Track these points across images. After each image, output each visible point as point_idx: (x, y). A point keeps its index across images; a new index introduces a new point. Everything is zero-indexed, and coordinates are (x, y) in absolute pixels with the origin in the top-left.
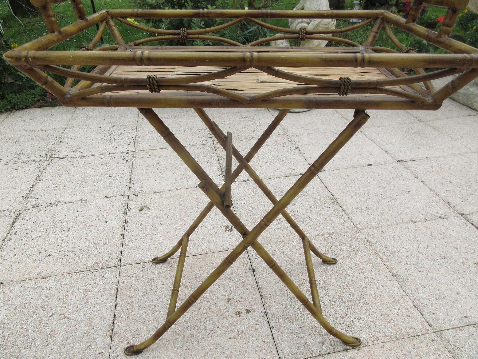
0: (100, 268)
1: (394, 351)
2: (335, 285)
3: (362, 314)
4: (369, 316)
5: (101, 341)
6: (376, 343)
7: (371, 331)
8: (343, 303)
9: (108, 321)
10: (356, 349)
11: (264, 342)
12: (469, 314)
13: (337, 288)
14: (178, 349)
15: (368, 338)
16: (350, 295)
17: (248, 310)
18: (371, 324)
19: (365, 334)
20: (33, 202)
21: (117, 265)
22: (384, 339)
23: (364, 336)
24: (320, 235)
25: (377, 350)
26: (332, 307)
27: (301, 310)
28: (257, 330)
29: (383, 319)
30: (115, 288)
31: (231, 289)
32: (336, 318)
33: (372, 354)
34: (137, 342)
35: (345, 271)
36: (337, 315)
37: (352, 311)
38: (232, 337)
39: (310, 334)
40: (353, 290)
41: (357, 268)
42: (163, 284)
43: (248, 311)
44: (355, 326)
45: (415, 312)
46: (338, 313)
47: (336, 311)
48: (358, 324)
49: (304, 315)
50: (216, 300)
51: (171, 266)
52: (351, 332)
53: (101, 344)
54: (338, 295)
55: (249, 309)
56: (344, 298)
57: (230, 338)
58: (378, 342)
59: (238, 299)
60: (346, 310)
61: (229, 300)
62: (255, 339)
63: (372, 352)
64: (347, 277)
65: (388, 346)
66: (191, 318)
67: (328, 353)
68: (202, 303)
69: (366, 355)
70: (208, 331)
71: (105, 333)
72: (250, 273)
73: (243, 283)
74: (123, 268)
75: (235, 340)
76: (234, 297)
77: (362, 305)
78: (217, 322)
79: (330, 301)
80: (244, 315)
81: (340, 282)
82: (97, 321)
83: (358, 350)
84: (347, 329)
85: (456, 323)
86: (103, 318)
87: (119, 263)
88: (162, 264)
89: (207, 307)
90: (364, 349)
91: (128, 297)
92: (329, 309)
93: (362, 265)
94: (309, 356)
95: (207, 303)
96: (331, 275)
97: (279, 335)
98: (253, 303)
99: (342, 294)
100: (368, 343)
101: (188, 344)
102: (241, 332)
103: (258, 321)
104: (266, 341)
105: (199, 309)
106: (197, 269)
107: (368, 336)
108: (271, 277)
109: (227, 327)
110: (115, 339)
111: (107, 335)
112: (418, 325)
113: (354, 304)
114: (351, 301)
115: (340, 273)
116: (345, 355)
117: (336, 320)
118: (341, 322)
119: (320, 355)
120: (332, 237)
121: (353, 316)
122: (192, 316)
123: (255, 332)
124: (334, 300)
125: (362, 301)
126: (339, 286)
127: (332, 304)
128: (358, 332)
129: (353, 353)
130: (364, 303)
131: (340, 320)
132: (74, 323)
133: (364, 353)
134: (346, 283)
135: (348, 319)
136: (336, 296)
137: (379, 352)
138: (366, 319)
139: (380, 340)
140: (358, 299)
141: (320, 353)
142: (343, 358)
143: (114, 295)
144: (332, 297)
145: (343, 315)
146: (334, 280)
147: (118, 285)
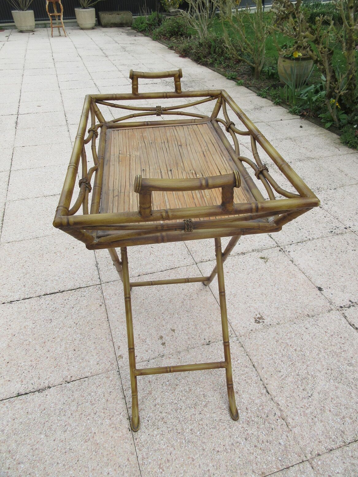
0: (192, 255)
1: (127, 463)
2: (201, 416)
3: (168, 439)
4: (166, 445)
6: (136, 448)
7: (148, 444)
8: (179, 421)
9: (150, 271)
10: (130, 428)
13: (198, 417)
15: (141, 440)
16: (191, 430)
17: (165, 343)
18: (157, 447)
19: (144, 438)
21: (196, 262)
22: (140, 456)
23: (142, 435)
24: (280, 407)
25: (128, 447)
26: (174, 410)
27: (167, 383)
28: (147, 351)
29: (163, 461)
30: (176, 267)
31: (185, 331)
32: (161, 412)
33: (124, 441)
35: (224, 429)
36: (164, 414)
37: (170, 429)
38: (140, 336)
39: (143, 389)
40: (197, 434)
41: (233, 444)
42: (183, 289)
43: (163, 344)
44: (154, 430)
46: (168, 415)
47: (169, 414)
48: (155, 432)
49: (162, 384)
50: (172, 322)
51: (201, 290)
52: (146, 424)
53: (133, 273)
54: (189, 417)
55: (166, 344)
56: (185, 424)
57: (139, 335)
58: (137, 450)
59: (175, 336)
60: (171, 424)
61: (173, 330)
62: (139, 350)
63: (127, 441)
64: (215, 430)
65: (133, 458)
66: (154, 310)
67: (126, 403)
68: (169, 314)
69: (123, 435)
70: (144, 321)
72: (206, 342)
73: (193, 338)
74: (195, 266)
75: (138, 338)
76: (176, 334)
77: (179, 440)
78: (152, 325)
79: (181, 409)
80: (160, 342)
81: (206, 421)
82: (149, 266)
83: (129, 428)
84: (150, 421)
86: (152, 268)
87: (198, 262)
88: (202, 284)
89: (165, 318)
92: (170, 407)
93: (237, 451)
94: (124, 388)
95: (168, 317)
97: (142, 366)
98: (172, 347)
99: (191, 422)
100: (136, 439)
102: (144, 341)
103: (155, 351)
104: (137, 358)
105: (163, 313)
106: (202, 306)
109: (148, 332)
110: (137, 278)
111: (140, 273)
113: (179, 433)
114: (182, 429)
115: (220, 423)
116: (123, 416)
117: (159, 412)
118: (157, 417)
119: (125, 397)
120: (279, 420)
121: (164, 429)
122: (157, 310)
123: (145, 350)
124: (182, 412)
125: (184, 441)
126: (201, 420)
127: (176, 410)
128: (146, 431)
129: (126, 424)
130: (181, 443)
131: (159, 416)
132: (147, 258)
133: (125, 433)
134: (206, 427)
135: (160, 423)
136: (188, 415)
137: (127, 448)
138: (162, 442)
139: (139, 452)
140: (187, 438)
141: (126, 397)
142: (121, 414)
143: (170, 268)
144: (185, 411)
145: (165, 419)
146: (208, 416)
147: (179, 267)
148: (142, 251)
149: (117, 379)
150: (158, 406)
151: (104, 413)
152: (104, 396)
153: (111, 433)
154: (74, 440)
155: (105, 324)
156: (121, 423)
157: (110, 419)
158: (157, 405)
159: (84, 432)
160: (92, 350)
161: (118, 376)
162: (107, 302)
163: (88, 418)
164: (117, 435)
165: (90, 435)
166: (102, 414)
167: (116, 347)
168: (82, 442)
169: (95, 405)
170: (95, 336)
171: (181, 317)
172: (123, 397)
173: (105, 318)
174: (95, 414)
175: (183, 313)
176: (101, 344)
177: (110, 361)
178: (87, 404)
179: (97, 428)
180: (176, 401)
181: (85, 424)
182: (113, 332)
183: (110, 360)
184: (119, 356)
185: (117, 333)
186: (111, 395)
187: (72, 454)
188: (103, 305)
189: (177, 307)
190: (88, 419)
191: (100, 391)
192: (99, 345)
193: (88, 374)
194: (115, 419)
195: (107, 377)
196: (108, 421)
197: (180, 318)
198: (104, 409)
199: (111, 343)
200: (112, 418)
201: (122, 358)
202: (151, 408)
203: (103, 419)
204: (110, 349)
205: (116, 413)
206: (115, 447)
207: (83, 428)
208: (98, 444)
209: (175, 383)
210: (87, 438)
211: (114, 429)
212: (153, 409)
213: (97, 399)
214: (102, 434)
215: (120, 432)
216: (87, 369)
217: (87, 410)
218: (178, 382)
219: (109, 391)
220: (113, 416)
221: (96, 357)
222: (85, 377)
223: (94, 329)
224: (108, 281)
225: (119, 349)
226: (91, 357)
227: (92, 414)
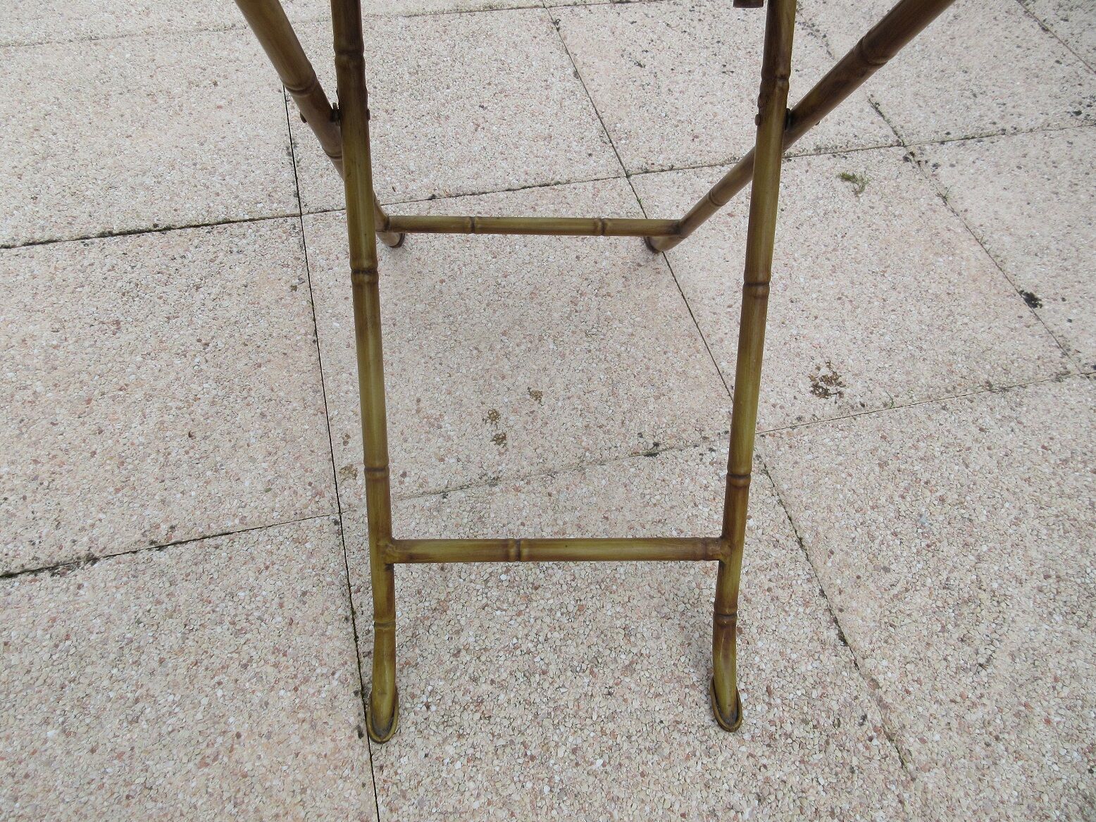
0: (615, 145)
2: (612, 703)
3: (492, 778)
4: (483, 799)
5: (421, 185)
6: (380, 800)
7: (421, 790)
8: (536, 715)
10: (363, 725)
11: (404, 475)
13: (601, 705)
14: (396, 305)
15: (396, 773)
16: (574, 751)
17: (504, 438)
19: (409, 768)
21: (627, 169)
23: (403, 757)
24: (880, 692)
25: (352, 794)
26: (519, 675)
27: (503, 577)
28: (442, 460)
30: (557, 178)
31: (575, 400)
32: (475, 680)
33: (338, 771)
35: (688, 758)
36: (485, 688)
37: (501, 742)
38: (421, 405)
39: (419, 592)
40: (594, 767)
41: (713, 813)
42: (578, 257)
43: (500, 439)
44: (445, 740)
46: (496, 692)
47: (502, 686)
48: (450, 750)
49: (486, 581)
50: (534, 367)
51: (639, 265)
52: (420, 719)
53: (414, 186)
54: (571, 705)
55: (509, 442)
56: (556, 726)
57: (419, 401)
58: (382, 808)
59: (540, 416)
60: (506, 723)
61: (537, 396)
62: (413, 455)
63: (347, 772)
64: (656, 758)
66: (477, 320)
67: (356, 638)
68: (525, 338)
69: (337, 750)
70: (440, 355)
71: (440, 186)
72: (643, 445)
73: (600, 427)
74: (623, 181)
75: (414, 412)
76: (546, 407)
77: (529, 785)
78: (464, 371)
79: (544, 673)
80: (489, 430)
81: (629, 725)
82: (466, 170)
83: (358, 727)
84: (433, 708)
86: (477, 176)
87: (633, 170)
88: (644, 246)
89: (510, 349)
90: (358, 750)
91: (537, 205)
92: (509, 663)
94: (352, 584)
95: (523, 347)
96: (658, 695)
97: (422, 509)
98: (528, 451)
99: (577, 721)
100: (381, 768)
101: (408, 320)
102: (435, 424)
103: (469, 462)
104: (407, 479)
105: (504, 334)
106: (638, 319)
107: (403, 773)
108: (628, 499)
109: (449, 393)
110: (426, 203)
111: (435, 190)
113: (533, 758)
114: (545, 745)
115: (675, 735)
116: (343, 682)
117: (467, 678)
118: (459, 694)
119: (354, 613)
120: (875, 742)
121: (482, 739)
122: (484, 321)
123: (436, 454)
124: (546, 685)
125: (547, 789)
126: (612, 717)
127: (528, 676)
128: (419, 742)
129: (350, 711)
130: (537, 794)
131: (466, 692)
132: (465, 141)
133: (344, 743)
134: (626, 746)
135: (470, 718)
136: (567, 699)
137: (346, 800)
138: (471, 785)
139: (388, 814)
140: (557, 778)
141: (358, 614)
142: (336, 676)
143: (539, 181)
144: (558, 683)
145: (488, 705)
146: (636, 704)
147: (568, 182)
148: (447, 118)
149: (331, 550)
150: (464, 657)
151: (276, 665)
152: (281, 606)
153: (295, 739)
154: (164, 754)
155: (304, 354)
156: (333, 708)
157: (296, 689)
158: (463, 653)
159: (200, 727)
160: (253, 440)
161: (334, 540)
162: (316, 277)
163: (217, 679)
164: (315, 747)
165: (220, 740)
166: (270, 669)
167: (337, 439)
168: (191, 765)
169: (248, 636)
170: (265, 391)
171: (567, 352)
172: (349, 613)
173: (306, 334)
174: (245, 666)
175: (573, 339)
176: (284, 423)
177: (310, 484)
178: (219, 629)
179: (246, 715)
180: (530, 645)
181: (205, 701)
182: (330, 384)
183: (310, 480)
184: (345, 468)
185: (345, 388)
186: (305, 603)
187: (150, 805)
188: (303, 288)
189: (555, 315)
190: (219, 683)
191: (268, 587)
192: (279, 424)
193: (229, 524)
194: (312, 691)
195: (296, 541)
196: (286, 697)
197: (563, 356)
198: (276, 650)
199: (321, 420)
200: (302, 687)
201: (356, 475)
202: (441, 663)
203: (272, 688)
204: (315, 442)
205: (318, 671)
206: (304, 791)
207: (199, 716)
208: (245, 776)
209: (531, 580)
210: (209, 751)
211: (306, 726)
212: (448, 666)
213: (256, 614)
214: (264, 740)
215: (328, 739)
216: (231, 505)
217: (216, 652)
218: (542, 575)
219: (300, 588)
220: (306, 680)
221: (265, 465)
222: (219, 531)
223: (263, 369)
224: (327, 207)
225: (345, 443)
226: (248, 465)
227: (235, 666)
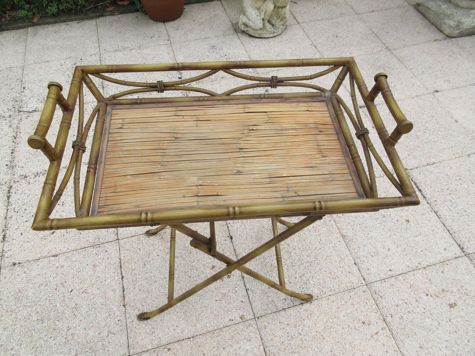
0: (102, 243)
1: (336, 303)
2: (297, 248)
3: (316, 273)
4: (320, 274)
5: (118, 311)
6: (324, 296)
7: (321, 287)
8: (301, 264)
9: (119, 293)
10: (309, 302)
11: (242, 302)
12: (393, 267)
13: (297, 251)
14: (177, 312)
16: (308, 256)
18: (322, 281)
19: (317, 290)
20: (19, 172)
21: (115, 239)
22: (330, 293)
23: (315, 292)
25: (324, 302)
26: (293, 268)
27: (270, 273)
28: (236, 292)
29: (331, 276)
30: (118, 262)
32: (296, 278)
33: (320, 306)
34: (146, 309)
35: (305, 234)
36: (297, 276)
37: (308, 271)
38: (218, 299)
39: (276, 293)
40: (310, 252)
41: (315, 230)
42: (158, 256)
43: (229, 276)
44: (310, 283)
45: (355, 268)
46: (298, 273)
47: (296, 272)
48: (312, 282)
49: (272, 277)
50: (203, 268)
51: (162, 238)
52: (306, 289)
53: (118, 313)
55: (229, 274)
56: (303, 260)
57: (216, 301)
58: (326, 296)
59: (220, 266)
60: (304, 271)
61: (213, 267)
62: (235, 300)
63: (320, 304)
64: (306, 240)
65: (332, 298)
66: (184, 286)
67: (289, 308)
68: (192, 271)
69: (316, 307)
70: (199, 296)
71: (119, 303)
72: (228, 240)
73: (223, 250)
74: (121, 241)
75: (220, 301)
76: (217, 264)
77: (316, 265)
79: (292, 263)
81: (300, 245)
82: (110, 294)
84: (303, 287)
85: (383, 276)
86: (114, 291)
87: (117, 238)
88: (154, 236)
89: (196, 275)
90: (315, 303)
91: (131, 269)
92: (291, 271)
93: (319, 228)
95: (196, 271)
96: (293, 239)
97: (253, 295)
99: (301, 256)
100: (318, 297)
101: (185, 308)
102: (224, 295)
103: (236, 284)
104: (243, 301)
105: (190, 277)
106: (184, 239)
107: (318, 292)
108: (246, 244)
109: (213, 292)
110: (128, 308)
111: (120, 305)
112: (355, 279)
113: (310, 265)
114: (307, 262)
115: (301, 236)
116: (301, 309)
117: (296, 280)
118: (299, 281)
119: (283, 309)
121: (309, 275)
122: (185, 283)
123: (235, 294)
124: (295, 262)
125: (316, 262)
126: (300, 249)
127: (293, 266)
128: (311, 289)
129: (307, 306)
130: (317, 264)
131: (299, 280)
132: (92, 296)
133: (314, 306)
134: (305, 246)
135: (304, 278)
136: (297, 258)
137: (325, 304)
138: (318, 277)
139: (326, 294)
140: (314, 260)
141: (283, 308)
142: (299, 310)
143: (119, 268)
144: (294, 260)
145: (301, 275)
146: (296, 244)
147: (120, 259)
148: (76, 304)
149: (267, 318)
150: (291, 281)
151: (299, 326)
152: (284, 328)
153: (315, 318)
154: (323, 349)
155: (199, 340)
156: (307, 310)
157: (304, 320)
158: (290, 281)
159: (316, 342)
160: (233, 349)
161: (264, 318)
162: (164, 342)
163: (304, 341)
164: (316, 312)
165: (318, 336)
166: (300, 327)
167: (232, 323)
168: (325, 342)
169: (293, 335)
170: (215, 349)
171: (197, 259)
172: (284, 310)
173: (190, 341)
174: (300, 334)
175: (192, 257)
176: (226, 340)
177: (247, 328)
178: (292, 344)
179: (312, 331)
180: (286, 266)
181: (310, 342)
182: (210, 329)
183: (246, 328)
184: (241, 319)
185: (212, 324)
186: (282, 322)
187: (335, 349)
188: (169, 347)
189: (183, 262)
190: (305, 340)
191: (280, 333)
192: (227, 342)
193: (262, 349)
194: (304, 316)
195: (265, 328)
196: (306, 322)
197: (198, 260)
198: (295, 327)
199: (224, 330)
200: (304, 318)
201: (243, 315)
202: (293, 286)
203: (305, 326)
204: (233, 329)
205: (299, 315)
206: (325, 313)
207: (314, 343)
208: (325, 328)
209: (270, 267)
210: (321, 338)
211: (312, 315)
212: (294, 284)
213: (287, 334)
214: (317, 325)
215: (314, 310)
216: (256, 351)
217: (298, 343)
218: (269, 264)
219: (278, 324)
220: (301, 318)
221: (242, 343)
222: (264, 352)
223: (205, 352)
224: (127, 345)
225: (232, 320)
226: (242, 348)
227: (301, 337)
